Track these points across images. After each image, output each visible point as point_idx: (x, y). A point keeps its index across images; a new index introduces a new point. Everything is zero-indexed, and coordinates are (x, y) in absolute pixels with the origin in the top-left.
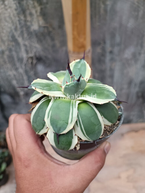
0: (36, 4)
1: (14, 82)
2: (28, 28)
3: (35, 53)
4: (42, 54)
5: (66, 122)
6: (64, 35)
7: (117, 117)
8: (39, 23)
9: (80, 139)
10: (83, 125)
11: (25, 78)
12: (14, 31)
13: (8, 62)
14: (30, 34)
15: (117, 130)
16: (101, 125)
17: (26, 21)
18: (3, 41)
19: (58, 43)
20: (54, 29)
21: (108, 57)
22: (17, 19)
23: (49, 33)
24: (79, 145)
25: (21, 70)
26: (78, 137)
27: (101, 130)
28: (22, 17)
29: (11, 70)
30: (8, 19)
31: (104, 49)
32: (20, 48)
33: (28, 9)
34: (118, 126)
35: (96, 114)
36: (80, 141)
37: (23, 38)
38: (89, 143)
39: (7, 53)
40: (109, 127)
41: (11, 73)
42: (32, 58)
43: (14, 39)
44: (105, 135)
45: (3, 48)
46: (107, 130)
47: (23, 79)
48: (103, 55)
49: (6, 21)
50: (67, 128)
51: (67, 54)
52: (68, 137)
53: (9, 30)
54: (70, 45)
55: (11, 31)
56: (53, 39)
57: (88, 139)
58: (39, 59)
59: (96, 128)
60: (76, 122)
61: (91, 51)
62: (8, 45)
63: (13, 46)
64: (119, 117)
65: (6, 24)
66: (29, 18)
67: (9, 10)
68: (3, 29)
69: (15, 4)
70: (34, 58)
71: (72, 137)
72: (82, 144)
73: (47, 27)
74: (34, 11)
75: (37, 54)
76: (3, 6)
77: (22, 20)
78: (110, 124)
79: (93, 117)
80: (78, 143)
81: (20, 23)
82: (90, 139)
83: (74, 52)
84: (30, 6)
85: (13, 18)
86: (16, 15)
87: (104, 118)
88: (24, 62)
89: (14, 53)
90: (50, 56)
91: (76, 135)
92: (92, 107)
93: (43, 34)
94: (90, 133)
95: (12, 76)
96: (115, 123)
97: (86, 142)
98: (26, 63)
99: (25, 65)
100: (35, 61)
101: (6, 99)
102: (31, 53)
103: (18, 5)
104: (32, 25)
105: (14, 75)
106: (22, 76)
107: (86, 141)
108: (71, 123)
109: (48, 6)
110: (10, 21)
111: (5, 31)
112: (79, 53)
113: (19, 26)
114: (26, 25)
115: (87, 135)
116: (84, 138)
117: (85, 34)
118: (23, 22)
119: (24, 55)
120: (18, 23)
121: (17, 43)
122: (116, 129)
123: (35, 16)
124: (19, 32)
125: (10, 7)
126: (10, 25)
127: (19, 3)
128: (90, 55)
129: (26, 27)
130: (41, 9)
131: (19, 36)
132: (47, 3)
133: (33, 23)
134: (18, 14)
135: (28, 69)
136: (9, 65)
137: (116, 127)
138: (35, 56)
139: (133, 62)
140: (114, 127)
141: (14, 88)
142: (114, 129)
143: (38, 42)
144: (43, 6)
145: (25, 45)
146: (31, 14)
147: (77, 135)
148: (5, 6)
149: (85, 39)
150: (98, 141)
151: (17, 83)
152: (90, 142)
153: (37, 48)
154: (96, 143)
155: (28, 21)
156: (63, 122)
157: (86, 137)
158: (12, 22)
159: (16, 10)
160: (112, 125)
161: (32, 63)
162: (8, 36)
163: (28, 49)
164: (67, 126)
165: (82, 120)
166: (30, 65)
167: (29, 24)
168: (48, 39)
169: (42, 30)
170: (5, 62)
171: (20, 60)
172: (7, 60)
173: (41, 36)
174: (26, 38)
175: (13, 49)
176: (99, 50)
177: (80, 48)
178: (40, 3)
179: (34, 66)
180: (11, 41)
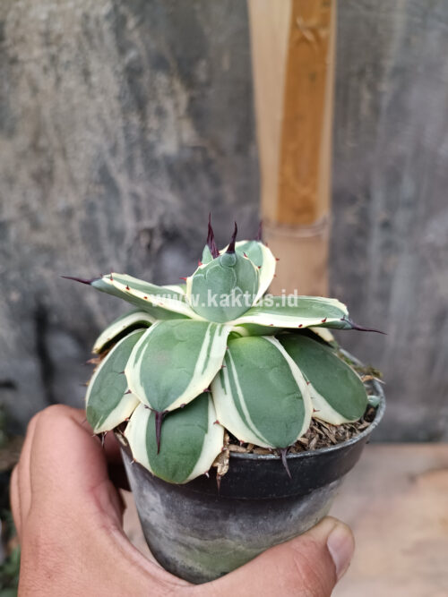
0: (177, 85)
1: (92, 300)
2: (148, 148)
3: (162, 218)
4: (181, 220)
6: (250, 172)
8: (180, 138)
12: (107, 156)
13: (79, 241)
14: (152, 164)
17: (144, 130)
18: (73, 182)
19: (229, 195)
20: (221, 153)
21: (376, 239)
22: (120, 123)
23: (208, 164)
28: (135, 120)
29: (86, 264)
30: (94, 122)
32: (119, 203)
33: (155, 97)
37: (131, 176)
39: (81, 214)
41: (86, 272)
43: (105, 179)
45: (73, 200)
48: (362, 232)
49: (89, 128)
53: (94, 152)
55: (100, 155)
56: (216, 182)
58: (172, 237)
61: (330, 222)
62: (88, 193)
63: (100, 196)
65: (89, 136)
66: (153, 123)
67: (100, 99)
68: (77, 148)
69: (119, 82)
70: (158, 232)
73: (203, 150)
74: (168, 105)
75: (167, 222)
76: (83, 88)
77: (133, 126)
81: (127, 136)
84: (160, 91)
85: (109, 121)
86: (117, 112)
88: (126, 242)
90: (203, 230)
93: (189, 167)
98: (131, 244)
99: (129, 251)
100: (157, 242)
101: (63, 346)
102: (150, 217)
103: (126, 84)
104: (160, 140)
109: (211, 92)
110: (101, 130)
111: (82, 155)
112: (294, 227)
113: (122, 143)
114: (143, 141)
117: (313, 172)
118: (134, 133)
119: (128, 223)
120: (121, 134)
121: (113, 189)
123: (171, 119)
124: (121, 159)
125: (104, 91)
126: (98, 139)
127: (131, 81)
128: (325, 234)
129: (143, 146)
130: (192, 100)
131: (120, 171)
132: (208, 84)
133: (165, 136)
134: (125, 111)
135: (135, 261)
138: (161, 226)
141: (89, 317)
143: (172, 188)
144: (196, 93)
145: (135, 196)
146: (161, 113)
148: (90, 86)
149: (314, 189)
151: (100, 302)
153: (168, 203)
154: (284, 459)
155: (150, 131)
158: (106, 132)
159: (119, 98)
161: (149, 246)
162: (90, 169)
163: (143, 205)
166: (142, 253)
167: (151, 137)
168: (205, 183)
169: (187, 154)
170: (72, 241)
171: (117, 236)
172: (78, 235)
173: (181, 173)
174: (141, 175)
175: (100, 204)
176: (350, 217)
177: (300, 212)
178: (189, 81)
179: (153, 256)
180: (97, 183)
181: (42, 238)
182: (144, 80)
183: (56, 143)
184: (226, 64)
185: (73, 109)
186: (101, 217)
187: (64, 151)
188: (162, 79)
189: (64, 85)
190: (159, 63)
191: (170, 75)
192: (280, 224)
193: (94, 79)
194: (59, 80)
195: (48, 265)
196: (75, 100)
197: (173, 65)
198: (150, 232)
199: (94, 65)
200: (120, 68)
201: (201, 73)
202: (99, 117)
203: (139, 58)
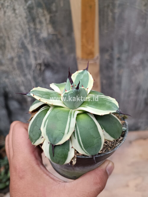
0: (46, 12)
1: (22, 89)
2: (37, 36)
3: (44, 60)
4: (50, 60)
5: (63, 132)
7: (121, 132)
8: (48, 31)
9: (77, 152)
10: (81, 136)
11: (33, 84)
12: (23, 38)
13: (17, 69)
14: (39, 41)
15: (119, 147)
16: (101, 139)
18: (13, 48)
19: (66, 50)
20: (62, 36)
21: (116, 64)
22: (27, 26)
23: (58, 40)
24: (76, 159)
25: (29, 77)
26: (75, 150)
27: (101, 144)
28: (32, 25)
29: (20, 76)
30: (18, 27)
31: (111, 56)
32: (29, 55)
33: (38, 17)
34: (121, 142)
35: (96, 126)
36: (78, 154)
37: (32, 45)
38: (87, 158)
39: (16, 59)
40: (111, 143)
41: (20, 79)
43: (23, 47)
44: (105, 151)
45: (13, 54)
46: (108, 145)
47: (31, 86)
48: (111, 61)
49: (16, 29)
50: (63, 139)
51: (75, 60)
52: (64, 149)
53: (19, 37)
54: (79, 52)
55: (21, 38)
56: (61, 46)
57: (86, 153)
58: (47, 66)
59: (95, 141)
60: (74, 132)
61: (99, 58)
62: (18, 52)
63: (22, 53)
64: (123, 133)
65: (16, 31)
66: (38, 26)
67: (19, 19)
68: (13, 36)
69: (26, 12)
70: (43, 65)
71: (69, 150)
72: (79, 158)
73: (56, 35)
74: (43, 20)
75: (46, 61)
76: (14, 15)
77: (31, 28)
78: (112, 139)
79: (93, 129)
80: (74, 157)
81: (30, 31)
82: (88, 154)
83: (82, 59)
84: (40, 15)
85: (23, 26)
86: (26, 23)
87: (105, 132)
88: (32, 68)
90: (58, 63)
91: (72, 147)
92: (92, 119)
93: (52, 42)
94: (88, 147)
95: (21, 82)
96: (118, 138)
97: (83, 157)
98: (34, 69)
99: (34, 71)
100: (43, 68)
101: (14, 105)
102: (40, 59)
103: (28, 13)
104: (41, 33)
106: (30, 83)
107: (84, 155)
108: (67, 133)
109: (57, 14)
110: (20, 29)
111: (15, 38)
112: (87, 60)
113: (28, 34)
114: (35, 33)
115: (85, 148)
116: (81, 152)
117: (93, 41)
118: (32, 30)
119: (33, 62)
120: (27, 31)
121: (27, 50)
122: (118, 145)
123: (44, 24)
124: (28, 40)
125: (21, 16)
126: (20, 33)
127: (30, 12)
128: (98, 62)
129: (35, 34)
130: (51, 17)
131: (28, 44)
132: (56, 12)
133: (43, 31)
134: (28, 22)
135: (36, 75)
136: (18, 72)
137: (118, 144)
138: (44, 62)
140: (117, 143)
142: (117, 145)
143: (46, 49)
144: (52, 15)
145: (34, 52)
146: (41, 22)
147: (74, 147)
148: (16, 14)
149: (93, 47)
150: (98, 156)
151: (25, 89)
152: (87, 156)
153: (46, 54)
154: (94, 158)
155: (37, 29)
156: (59, 132)
157: (84, 151)
158: (22, 29)
159: (26, 18)
160: (114, 141)
161: (40, 69)
163: (37, 55)
164: (63, 136)
165: (80, 132)
166: (38, 72)
167: (38, 31)
168: (57, 47)
169: (51, 37)
170: (14, 69)
171: (29, 66)
172: (16, 67)
173: (49, 44)
174: (35, 45)
175: (23, 56)
176: (107, 57)
177: (89, 55)
178: (50, 11)
179: (42, 73)
180: (21, 48)
181: (4, 68)
182: (34, 11)
183: (5, 35)
184: (62, 5)
185: (10, 22)
186: (23, 60)
187: (8, 37)
188: (40, 10)
189: (7, 14)
190: (39, 5)
191: (43, 9)
193: (17, 12)
194: (5, 12)
195: (7, 77)
196: (11, 19)
197: (44, 5)
198: (40, 64)
199: (17, 7)
200: (26, 7)
201: (54, 8)
202: (20, 25)
203: (32, 3)
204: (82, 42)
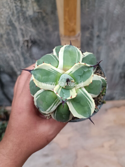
1: (12, 63)
2: (24, 13)
3: (30, 36)
4: (37, 37)
6: (56, 20)
8: (33, 9)
11: (22, 59)
12: (11, 16)
13: (6, 45)
14: (25, 18)
17: (22, 7)
18: (1, 26)
19: (50, 28)
20: (47, 14)
21: (95, 41)
22: (14, 5)
23: (43, 18)
25: (18, 53)
28: (18, 4)
29: (9, 52)
30: (5, 5)
31: (92, 34)
32: (17, 32)
37: (19, 23)
39: (5, 36)
41: (9, 55)
42: (27, 41)
43: (11, 24)
45: (2, 32)
47: (20, 61)
48: (91, 39)
49: (4, 7)
51: (59, 37)
53: (7, 15)
55: (9, 16)
56: (46, 24)
58: (34, 42)
61: (80, 34)
62: (6, 29)
63: (10, 30)
65: (4, 9)
66: (24, 5)
68: (1, 14)
70: (30, 41)
73: (41, 13)
75: (32, 38)
77: (18, 6)
81: (16, 9)
85: (10, 4)
88: (20, 45)
89: (11, 37)
90: (43, 40)
93: (37, 19)
95: (10, 57)
98: (22, 45)
99: (22, 47)
100: (30, 45)
101: (6, 78)
102: (27, 37)
104: (27, 11)
105: (12, 57)
106: (19, 58)
110: (8, 7)
111: (3, 16)
112: (69, 37)
113: (15, 12)
114: (22, 10)
117: (75, 18)
118: (19, 8)
119: (21, 39)
120: (14, 8)
121: (14, 27)
123: (30, 2)
124: (16, 17)
126: (7, 11)
128: (79, 39)
129: (22, 12)
131: (15, 21)
133: (28, 9)
135: (24, 51)
136: (7, 48)
138: (31, 39)
139: (118, 45)
141: (12, 69)
143: (32, 26)
145: (21, 30)
146: (26, 1)
149: (75, 24)
151: (15, 64)
153: (32, 32)
155: (23, 7)
158: (10, 7)
161: (27, 46)
162: (6, 21)
163: (24, 32)
166: (26, 48)
167: (24, 9)
168: (42, 23)
169: (36, 15)
170: (4, 45)
172: (5, 43)
173: (35, 21)
174: (22, 22)
175: (11, 33)
176: (88, 34)
177: (71, 32)
179: (29, 49)
180: (9, 26)
192: (65, 36)
202: (7, 3)
204: (65, 19)
